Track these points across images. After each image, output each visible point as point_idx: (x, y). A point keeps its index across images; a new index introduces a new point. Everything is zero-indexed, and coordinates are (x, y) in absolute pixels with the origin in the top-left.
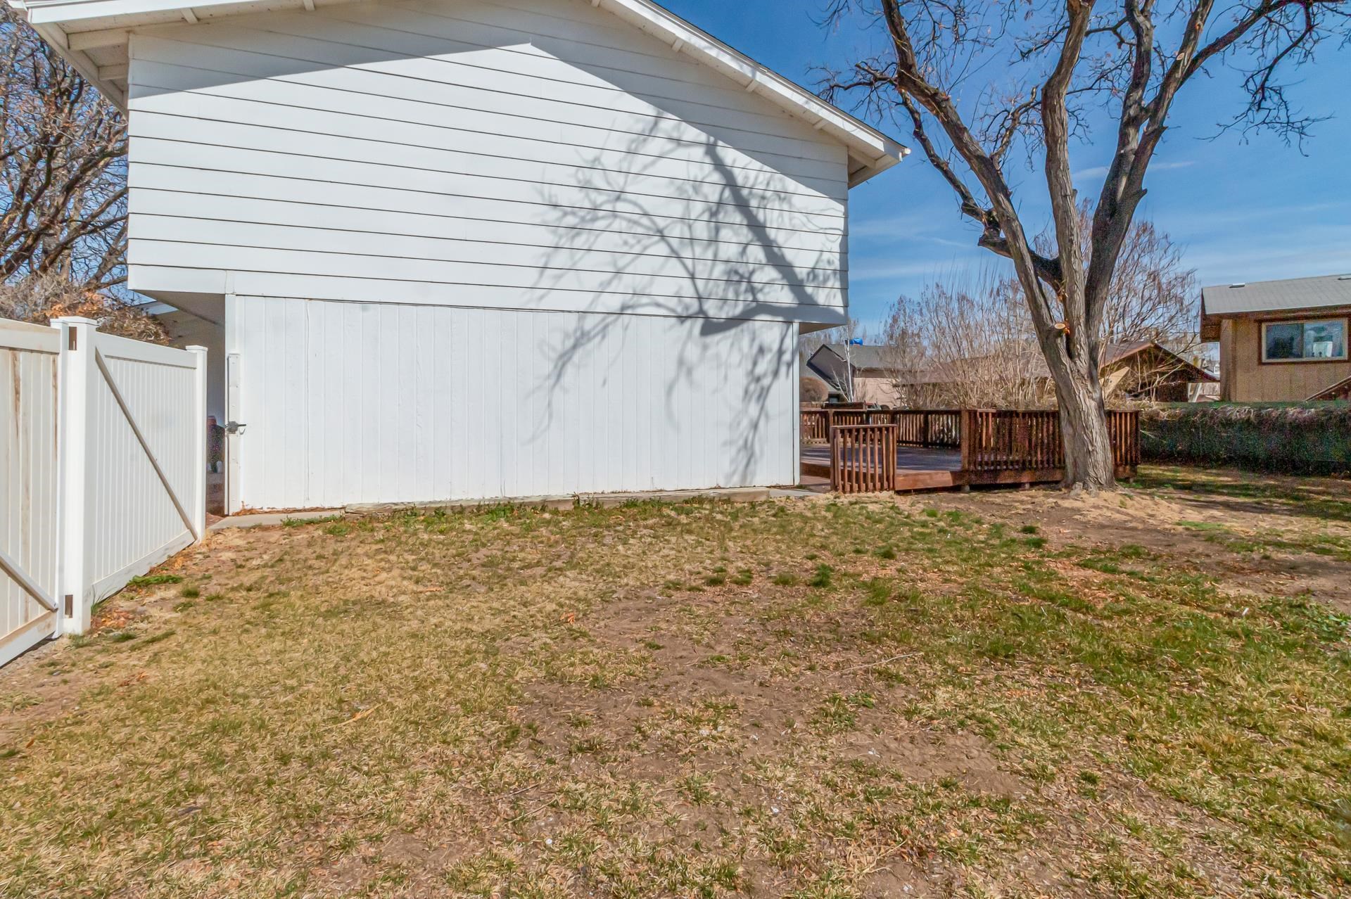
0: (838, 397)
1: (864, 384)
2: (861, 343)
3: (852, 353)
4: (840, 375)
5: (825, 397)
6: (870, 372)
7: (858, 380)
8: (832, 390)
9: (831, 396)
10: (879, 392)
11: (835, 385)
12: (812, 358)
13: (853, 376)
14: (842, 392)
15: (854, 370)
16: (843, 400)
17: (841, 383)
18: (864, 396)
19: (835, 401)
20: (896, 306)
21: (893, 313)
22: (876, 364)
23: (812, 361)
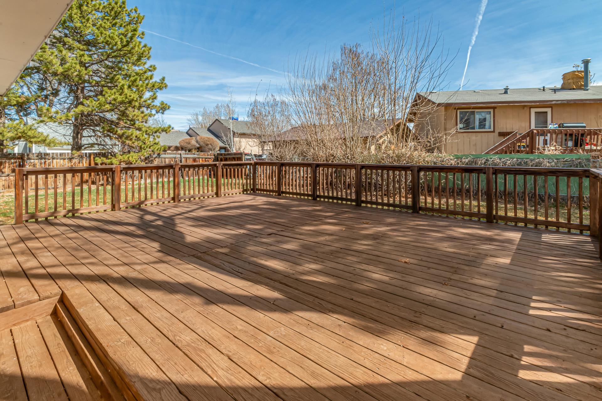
0: (225, 148)
1: (240, 142)
2: (237, 119)
3: (233, 124)
4: (226, 136)
5: (218, 149)
6: (243, 135)
7: (236, 139)
8: (222, 145)
9: (221, 148)
10: (248, 146)
11: (223, 142)
12: (210, 126)
13: (233, 137)
14: (227, 146)
15: (234, 133)
16: (228, 150)
17: (227, 141)
18: (240, 149)
19: (223, 152)
20: (253, 104)
21: (251, 107)
22: (246, 131)
23: (210, 128)
